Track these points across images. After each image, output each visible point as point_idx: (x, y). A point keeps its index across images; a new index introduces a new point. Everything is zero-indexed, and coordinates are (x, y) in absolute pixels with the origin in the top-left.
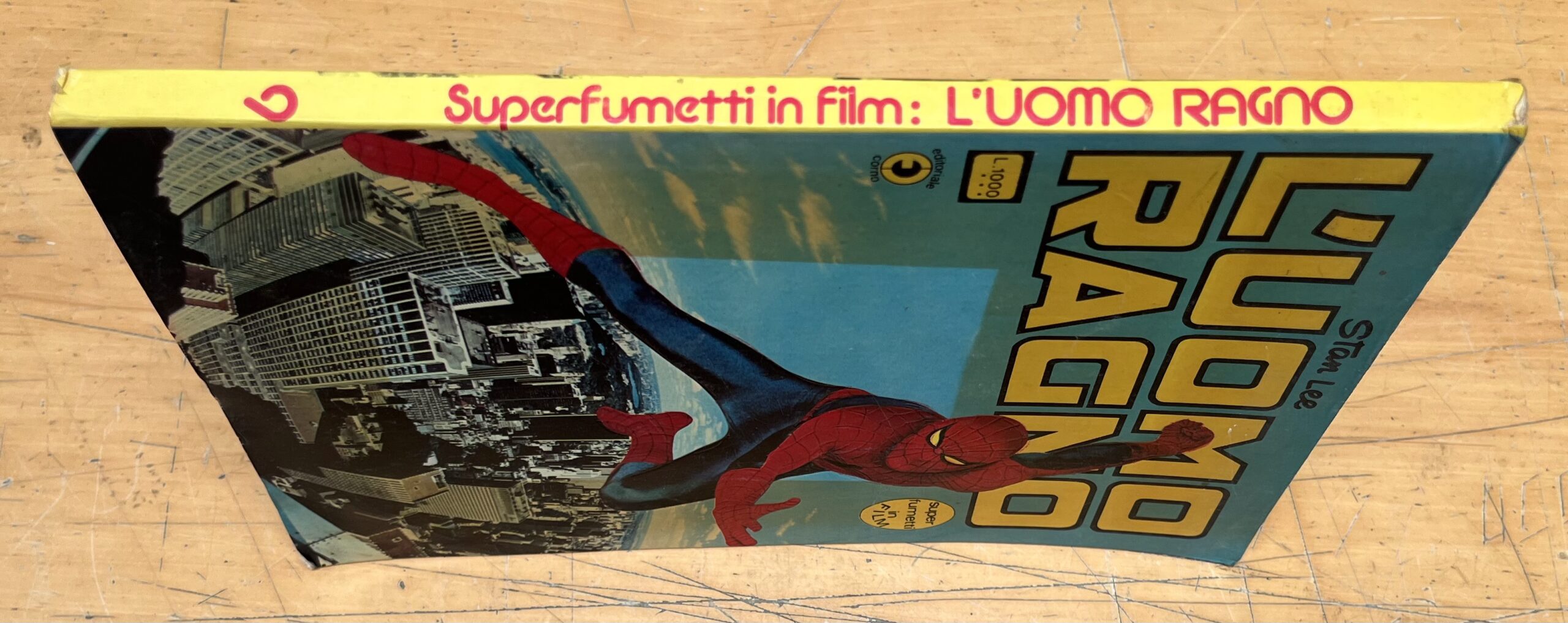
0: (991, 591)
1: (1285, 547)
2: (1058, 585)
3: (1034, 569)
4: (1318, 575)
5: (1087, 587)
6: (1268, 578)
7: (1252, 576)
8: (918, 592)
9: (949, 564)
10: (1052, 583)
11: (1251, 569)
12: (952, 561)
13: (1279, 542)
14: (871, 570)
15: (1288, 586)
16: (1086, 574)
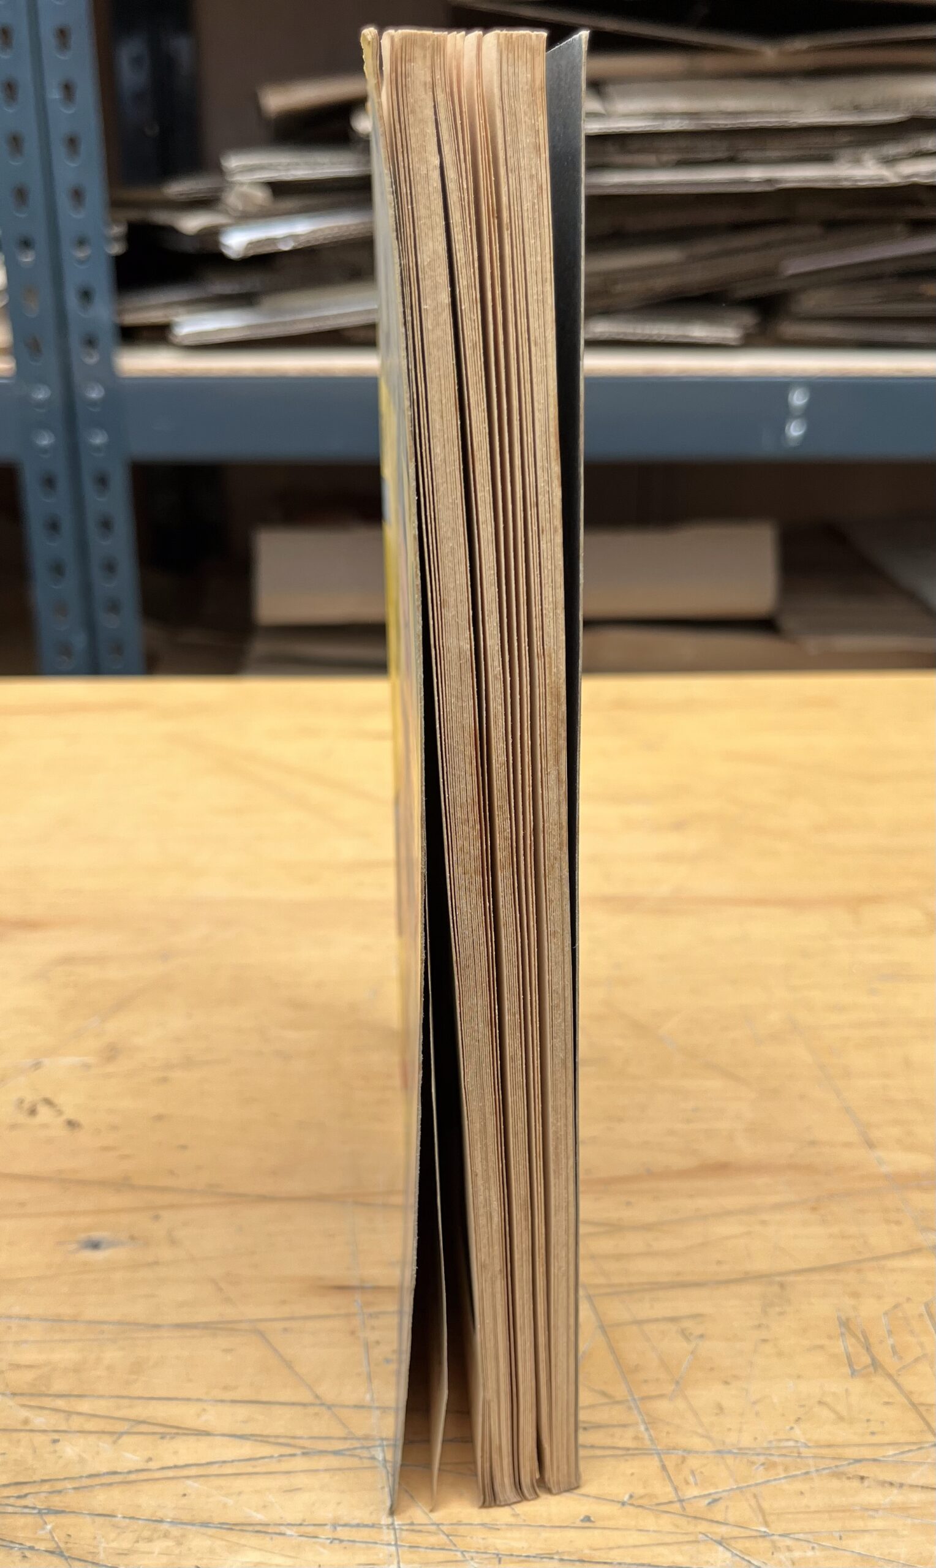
0: (217, 1466)
1: (604, 1394)
2: (308, 1453)
3: (278, 1436)
4: (650, 1421)
5: (347, 1453)
9: (164, 1437)
12: (169, 1434)
13: (596, 1389)
14: (56, 1451)
16: (346, 1439)
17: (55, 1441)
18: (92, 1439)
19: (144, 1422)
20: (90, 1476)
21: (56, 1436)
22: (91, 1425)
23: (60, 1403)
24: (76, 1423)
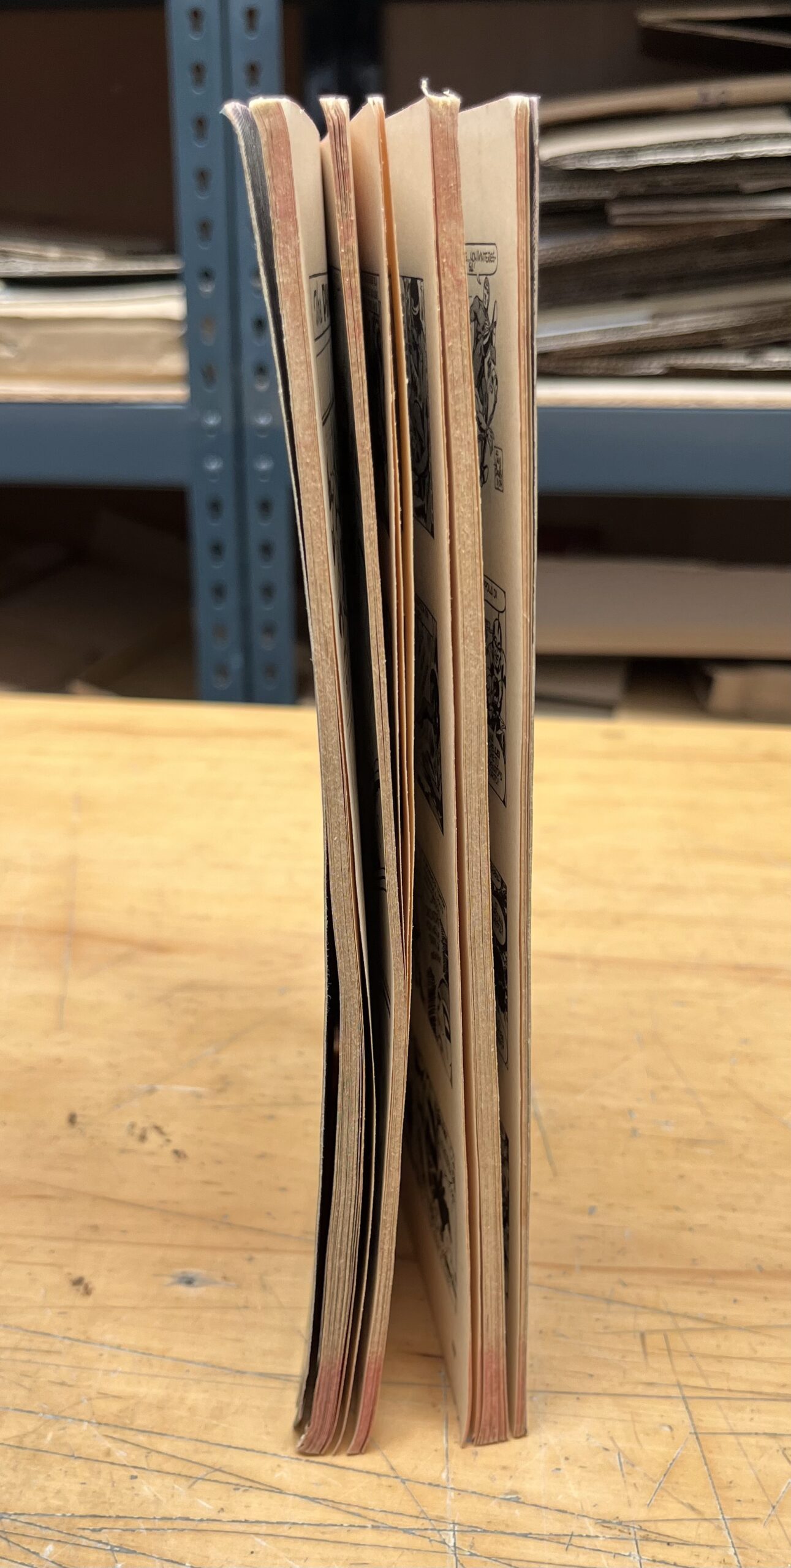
0: (286, 1527)
1: (692, 1508)
2: (379, 1527)
3: (349, 1505)
4: (741, 1545)
5: (418, 1533)
6: (668, 1544)
7: (646, 1539)
8: (187, 1519)
9: (238, 1489)
10: (369, 1524)
11: (646, 1530)
12: (243, 1486)
13: (685, 1501)
14: (133, 1488)
15: (698, 1556)
16: (417, 1517)
17: (134, 1477)
18: (169, 1480)
19: (219, 1470)
20: (163, 1519)
21: (136, 1471)
22: (169, 1466)
23: (142, 1439)
24: (155, 1461)
